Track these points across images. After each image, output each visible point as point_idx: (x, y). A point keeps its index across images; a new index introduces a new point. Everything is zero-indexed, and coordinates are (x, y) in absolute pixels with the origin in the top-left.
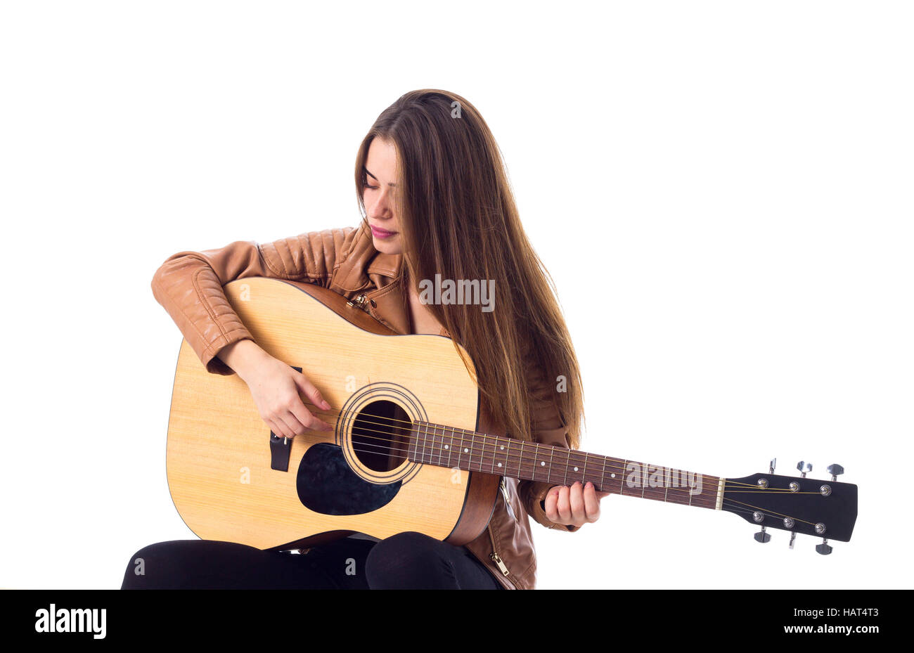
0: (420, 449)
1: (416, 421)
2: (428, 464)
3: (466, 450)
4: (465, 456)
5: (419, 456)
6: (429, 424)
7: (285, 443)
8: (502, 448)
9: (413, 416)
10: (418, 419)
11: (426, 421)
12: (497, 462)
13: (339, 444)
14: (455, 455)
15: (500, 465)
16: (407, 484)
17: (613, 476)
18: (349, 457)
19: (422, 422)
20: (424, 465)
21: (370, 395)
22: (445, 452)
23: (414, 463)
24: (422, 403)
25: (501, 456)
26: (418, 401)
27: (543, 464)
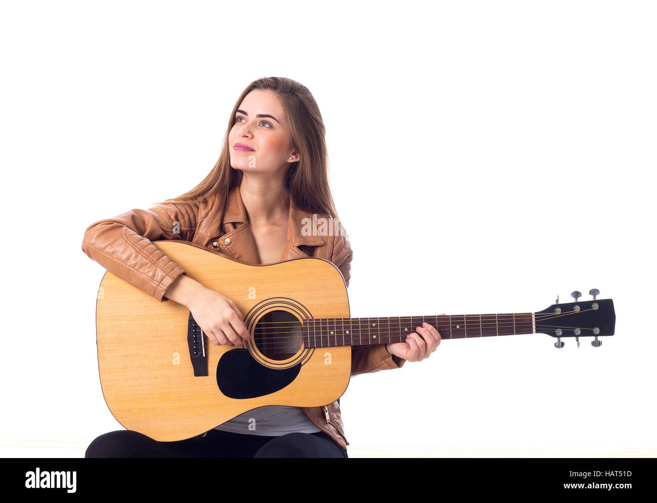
0: (312, 339)
1: (303, 320)
2: (320, 347)
3: (347, 332)
4: (347, 336)
5: (312, 343)
6: (316, 320)
7: (204, 356)
8: (374, 325)
9: (300, 317)
10: (305, 318)
11: (311, 318)
12: (372, 335)
14: (340, 338)
15: (375, 337)
16: (306, 364)
17: (458, 327)
18: (255, 355)
19: (311, 320)
20: (316, 349)
21: (264, 309)
22: (332, 337)
23: (309, 348)
24: (306, 307)
25: (374, 331)
26: (302, 305)
27: (406, 330)
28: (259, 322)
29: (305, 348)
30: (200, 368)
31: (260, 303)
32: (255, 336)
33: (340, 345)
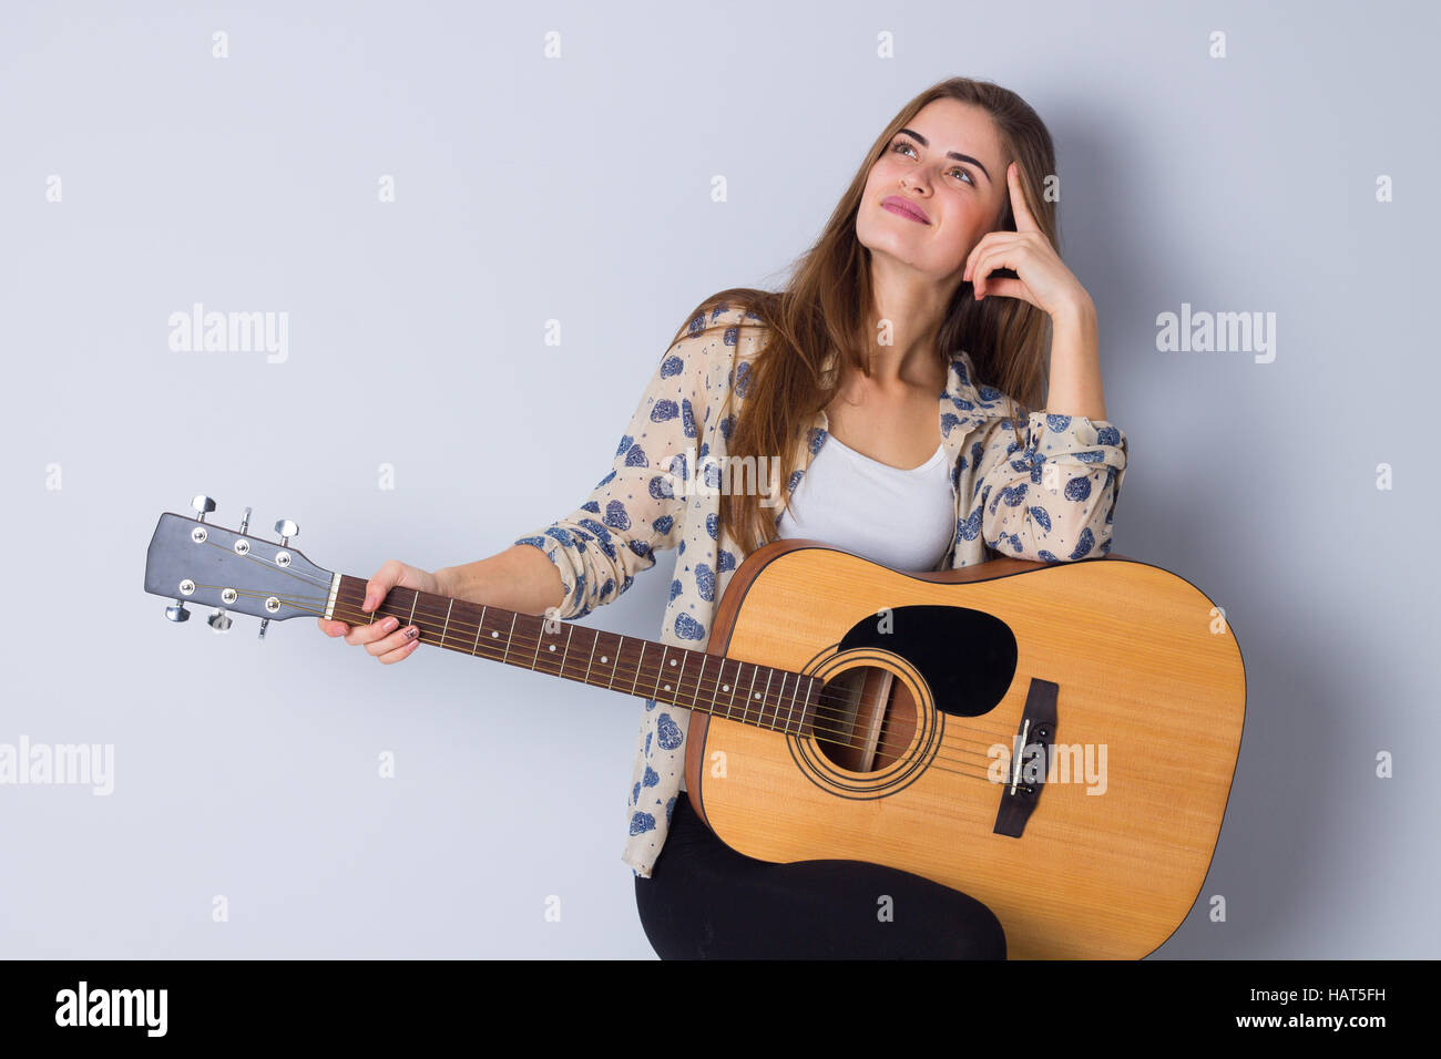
0: (801, 696)
1: (808, 738)
2: (792, 675)
3: (726, 688)
4: (728, 679)
5: (804, 687)
6: (783, 732)
7: (1027, 722)
8: (667, 688)
9: (812, 747)
10: (803, 741)
11: (792, 738)
12: (679, 667)
13: (940, 713)
14: (745, 681)
16: (831, 645)
17: (495, 635)
18: (924, 692)
19: (792, 734)
20: (799, 672)
22: (760, 687)
23: (812, 677)
24: (794, 763)
25: (670, 676)
26: (800, 768)
27: (604, 660)
28: (897, 759)
29: (820, 680)
30: (1043, 699)
31: (883, 796)
33: (749, 667)
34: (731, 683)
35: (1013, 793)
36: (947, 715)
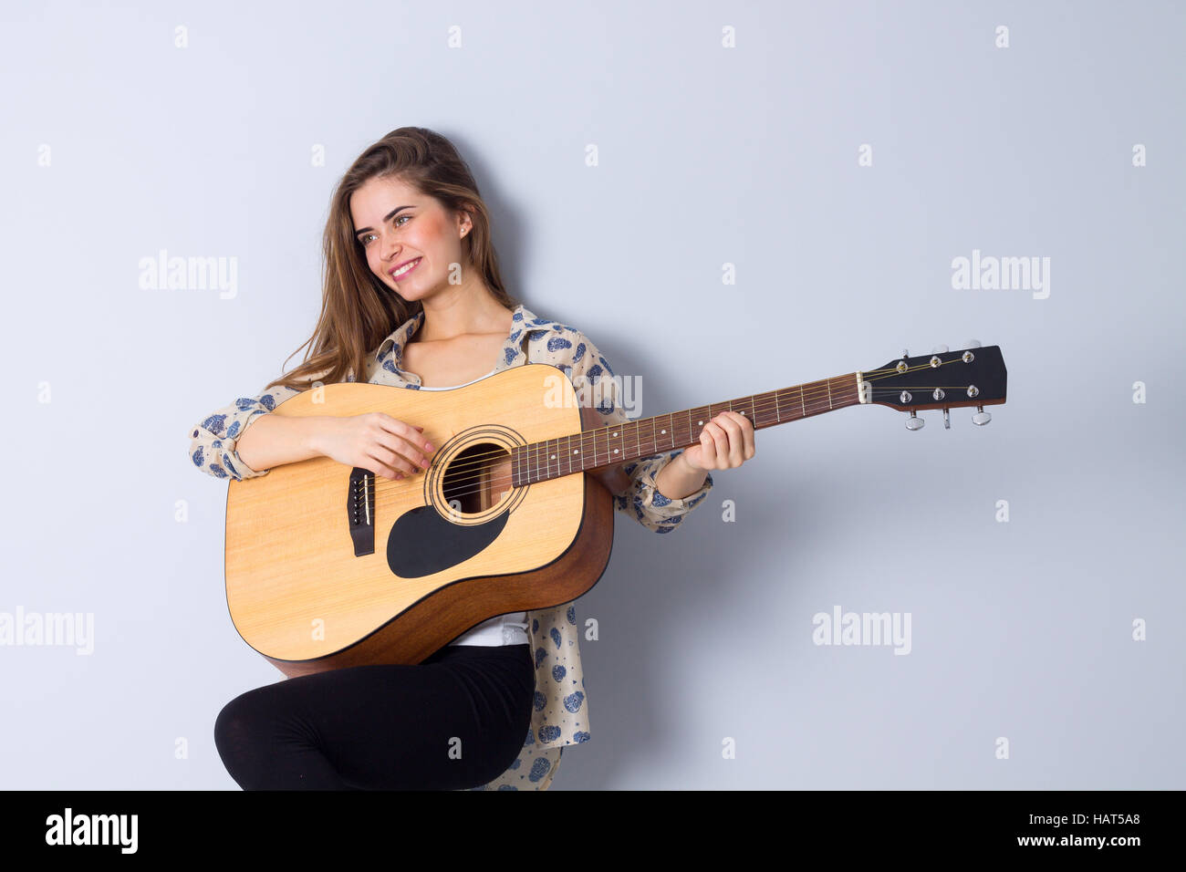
1: (514, 450)
2: (534, 482)
3: (576, 452)
4: (576, 458)
5: (524, 477)
6: (530, 445)
7: (368, 522)
8: (615, 435)
9: (506, 445)
10: (515, 446)
11: (523, 444)
12: (613, 450)
13: (430, 504)
14: (564, 460)
15: (616, 451)
16: (515, 512)
18: (443, 511)
20: (531, 486)
21: (457, 446)
22: (553, 464)
23: (521, 486)
24: (515, 430)
26: (511, 429)
27: (664, 432)
28: (450, 466)
29: (515, 488)
30: (363, 544)
32: (444, 489)
33: (565, 474)
34: (574, 457)
35: (366, 476)
36: (425, 505)
